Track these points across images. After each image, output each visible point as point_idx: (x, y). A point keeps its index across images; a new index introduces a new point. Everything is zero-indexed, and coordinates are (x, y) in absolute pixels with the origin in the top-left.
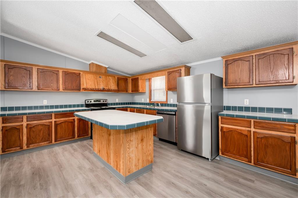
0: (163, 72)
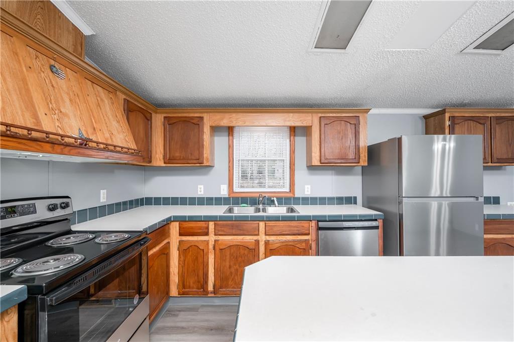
0: (306, 115)
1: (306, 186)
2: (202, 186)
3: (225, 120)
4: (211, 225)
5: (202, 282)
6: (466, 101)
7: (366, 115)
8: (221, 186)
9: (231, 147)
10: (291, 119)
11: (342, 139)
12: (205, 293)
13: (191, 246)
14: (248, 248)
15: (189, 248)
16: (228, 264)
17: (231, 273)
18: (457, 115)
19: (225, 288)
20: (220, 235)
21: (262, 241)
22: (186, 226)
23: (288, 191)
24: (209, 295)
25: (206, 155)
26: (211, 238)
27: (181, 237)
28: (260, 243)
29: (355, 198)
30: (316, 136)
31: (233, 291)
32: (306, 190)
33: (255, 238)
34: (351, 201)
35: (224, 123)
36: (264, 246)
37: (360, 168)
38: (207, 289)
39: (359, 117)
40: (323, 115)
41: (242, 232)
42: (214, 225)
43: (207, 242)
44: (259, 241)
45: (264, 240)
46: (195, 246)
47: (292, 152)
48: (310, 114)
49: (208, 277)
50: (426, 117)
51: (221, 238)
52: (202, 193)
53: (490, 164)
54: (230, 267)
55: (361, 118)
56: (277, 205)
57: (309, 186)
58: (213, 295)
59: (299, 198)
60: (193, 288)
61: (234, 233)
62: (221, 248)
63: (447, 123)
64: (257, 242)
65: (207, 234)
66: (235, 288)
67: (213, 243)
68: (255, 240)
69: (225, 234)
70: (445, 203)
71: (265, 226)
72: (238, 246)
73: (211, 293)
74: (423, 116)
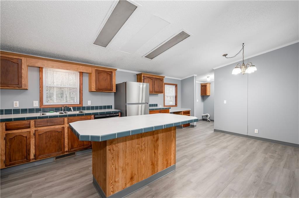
1: (89, 101)
2: (18, 102)
3: (39, 64)
4: (32, 122)
5: (26, 155)
6: (148, 71)
7: (115, 71)
8: (34, 101)
9: (41, 79)
10: (81, 68)
11: (105, 80)
12: (28, 160)
13: (16, 136)
14: (57, 131)
15: (14, 137)
16: (44, 142)
17: (47, 146)
18: (145, 76)
19: (43, 155)
20: (38, 127)
21: (66, 127)
22: (12, 124)
23: (79, 104)
24: (31, 161)
25: (24, 82)
26: (33, 129)
27: (6, 132)
28: (65, 128)
29: (111, 106)
30: (94, 78)
31: (48, 155)
32: (88, 103)
33: (62, 126)
34: (109, 107)
35: (38, 65)
36: (67, 130)
37: (113, 93)
38: (30, 158)
39: (112, 72)
40: (97, 69)
41: (53, 124)
42: (34, 122)
43: (30, 132)
44: (64, 127)
45: (67, 126)
46: (19, 135)
47: (81, 84)
48: (91, 68)
49: (30, 151)
50: (137, 75)
51: (39, 128)
52: (18, 106)
53: (154, 93)
54: (46, 143)
55: (113, 72)
56: (73, 111)
57: (90, 101)
58: (34, 160)
59: (85, 107)
60: (18, 160)
61: (49, 125)
62: (40, 134)
63: (142, 78)
64: (63, 128)
65: (29, 127)
66: (49, 153)
67: (34, 132)
68: (62, 127)
69: (42, 126)
70: (144, 105)
71: (68, 119)
72: (51, 132)
73: (33, 159)
74: (137, 74)
